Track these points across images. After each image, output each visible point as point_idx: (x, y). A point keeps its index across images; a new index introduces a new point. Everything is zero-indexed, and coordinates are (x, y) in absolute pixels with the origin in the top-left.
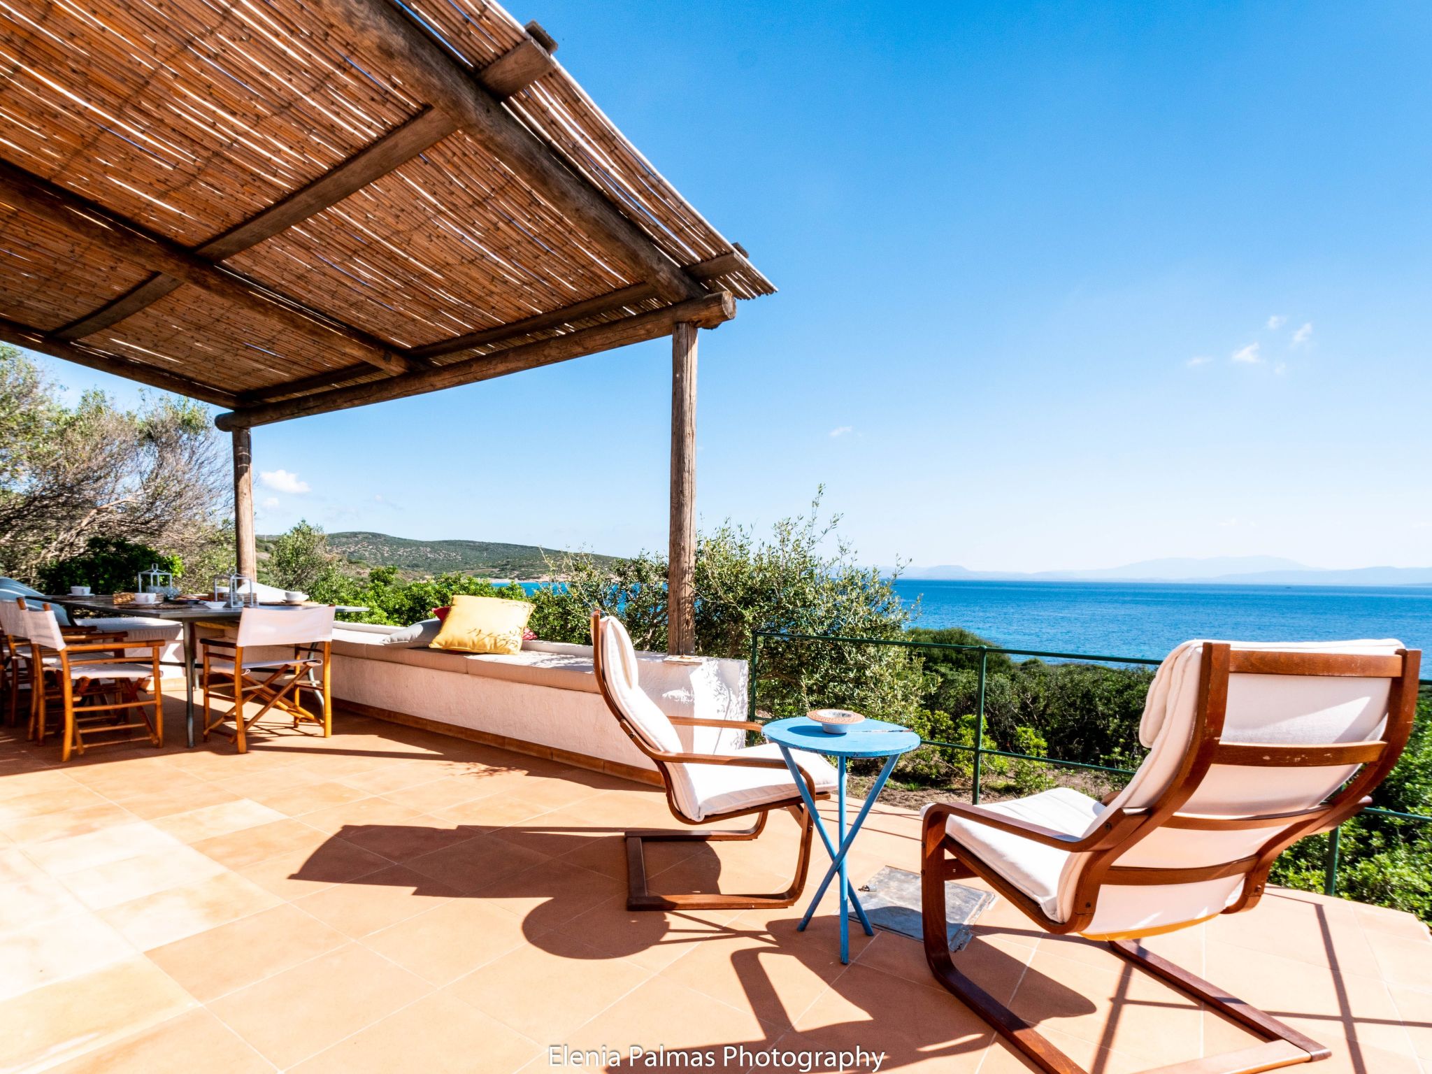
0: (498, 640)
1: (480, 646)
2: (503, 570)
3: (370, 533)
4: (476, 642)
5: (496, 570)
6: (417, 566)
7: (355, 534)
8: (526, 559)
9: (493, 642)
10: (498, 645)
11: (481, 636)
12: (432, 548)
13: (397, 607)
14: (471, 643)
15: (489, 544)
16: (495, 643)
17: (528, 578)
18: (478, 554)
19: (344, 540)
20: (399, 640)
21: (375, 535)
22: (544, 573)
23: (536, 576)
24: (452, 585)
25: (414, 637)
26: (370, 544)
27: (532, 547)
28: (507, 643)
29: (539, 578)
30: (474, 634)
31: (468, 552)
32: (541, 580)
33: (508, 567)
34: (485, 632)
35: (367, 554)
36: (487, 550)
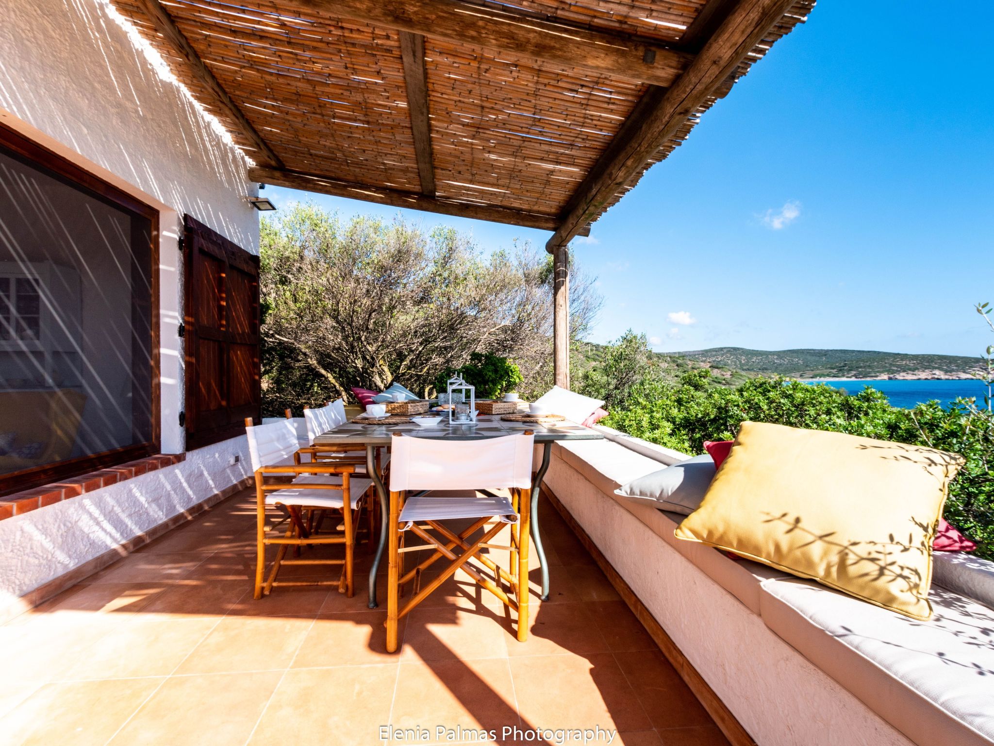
0: (851, 559)
1: (797, 561)
2: (840, 370)
3: (732, 348)
4: (784, 548)
5: (834, 371)
6: (766, 369)
7: (722, 349)
8: (863, 361)
9: (835, 559)
10: (853, 570)
11: (800, 536)
12: (778, 355)
13: (700, 416)
14: (772, 549)
15: (828, 351)
16: (842, 565)
17: (864, 377)
18: (817, 358)
19: (714, 353)
20: (641, 493)
21: (735, 349)
22: (882, 372)
23: (873, 375)
24: (769, 391)
25: (665, 495)
26: (731, 355)
27: (869, 352)
28: (882, 571)
29: (877, 376)
30: (781, 527)
31: (809, 358)
32: (879, 378)
33: (845, 368)
34: (812, 526)
35: (729, 362)
36: (825, 355)
